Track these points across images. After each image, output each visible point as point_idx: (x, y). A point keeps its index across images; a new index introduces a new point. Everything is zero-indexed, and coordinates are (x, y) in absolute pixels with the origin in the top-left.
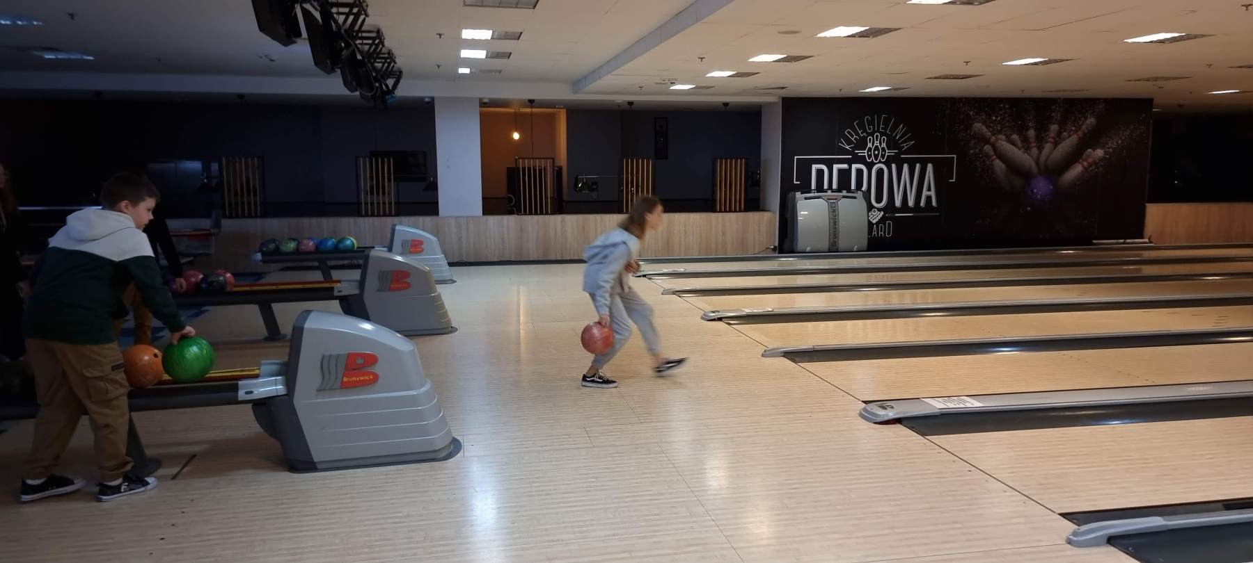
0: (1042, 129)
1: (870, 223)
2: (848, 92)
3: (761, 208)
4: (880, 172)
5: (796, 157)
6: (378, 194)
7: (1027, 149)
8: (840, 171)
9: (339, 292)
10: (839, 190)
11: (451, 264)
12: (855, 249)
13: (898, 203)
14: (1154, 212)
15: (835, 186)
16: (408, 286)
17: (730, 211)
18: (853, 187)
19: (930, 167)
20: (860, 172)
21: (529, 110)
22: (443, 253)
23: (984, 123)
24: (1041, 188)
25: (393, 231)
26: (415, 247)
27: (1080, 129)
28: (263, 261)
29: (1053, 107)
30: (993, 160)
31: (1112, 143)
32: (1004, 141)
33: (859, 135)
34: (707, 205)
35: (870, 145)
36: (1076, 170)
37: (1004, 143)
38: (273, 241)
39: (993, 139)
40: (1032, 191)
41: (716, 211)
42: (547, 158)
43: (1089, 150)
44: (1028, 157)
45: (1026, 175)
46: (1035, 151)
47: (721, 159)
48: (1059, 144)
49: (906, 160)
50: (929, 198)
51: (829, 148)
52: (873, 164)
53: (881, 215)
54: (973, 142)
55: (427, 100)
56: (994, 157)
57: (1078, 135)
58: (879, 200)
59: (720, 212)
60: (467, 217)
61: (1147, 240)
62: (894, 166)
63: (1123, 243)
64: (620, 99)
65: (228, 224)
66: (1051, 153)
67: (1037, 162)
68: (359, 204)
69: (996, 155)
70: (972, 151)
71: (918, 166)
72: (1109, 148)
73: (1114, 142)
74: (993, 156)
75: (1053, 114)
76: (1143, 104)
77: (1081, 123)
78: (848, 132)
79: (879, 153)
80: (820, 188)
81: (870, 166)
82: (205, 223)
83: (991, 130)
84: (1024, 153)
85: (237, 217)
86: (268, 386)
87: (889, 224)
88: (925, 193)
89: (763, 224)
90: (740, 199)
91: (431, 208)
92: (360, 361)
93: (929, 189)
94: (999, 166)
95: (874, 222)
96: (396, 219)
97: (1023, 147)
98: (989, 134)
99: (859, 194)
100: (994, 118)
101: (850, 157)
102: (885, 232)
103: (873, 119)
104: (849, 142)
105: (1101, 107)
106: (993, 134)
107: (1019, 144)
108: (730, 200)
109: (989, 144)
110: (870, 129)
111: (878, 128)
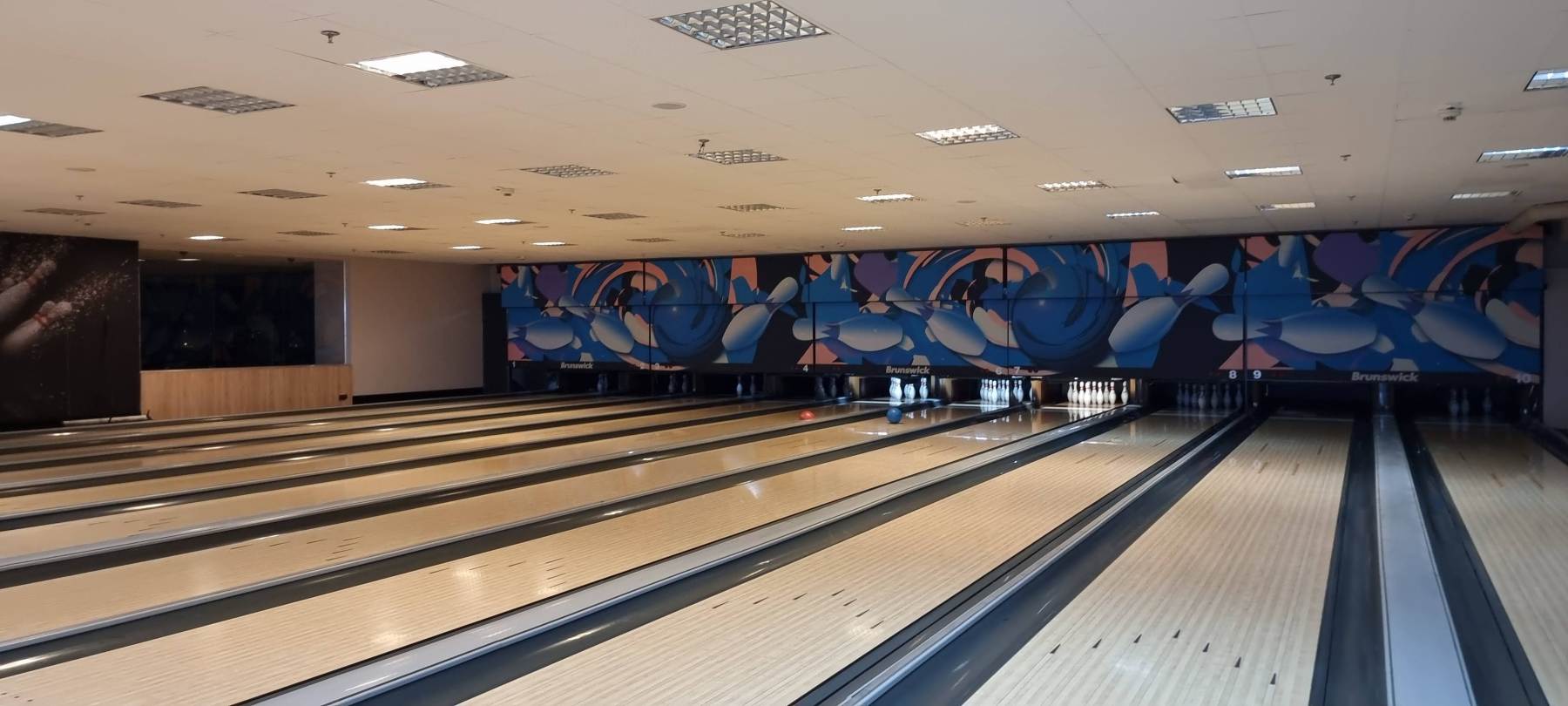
14: (152, 382)
27: (31, 275)
31: (83, 294)
36: (31, 329)
43: (49, 303)
57: (29, 282)
61: (144, 416)
63: (109, 422)
72: (79, 300)
73: (86, 294)
76: (127, 247)
77: (32, 266)
105: (61, 246)
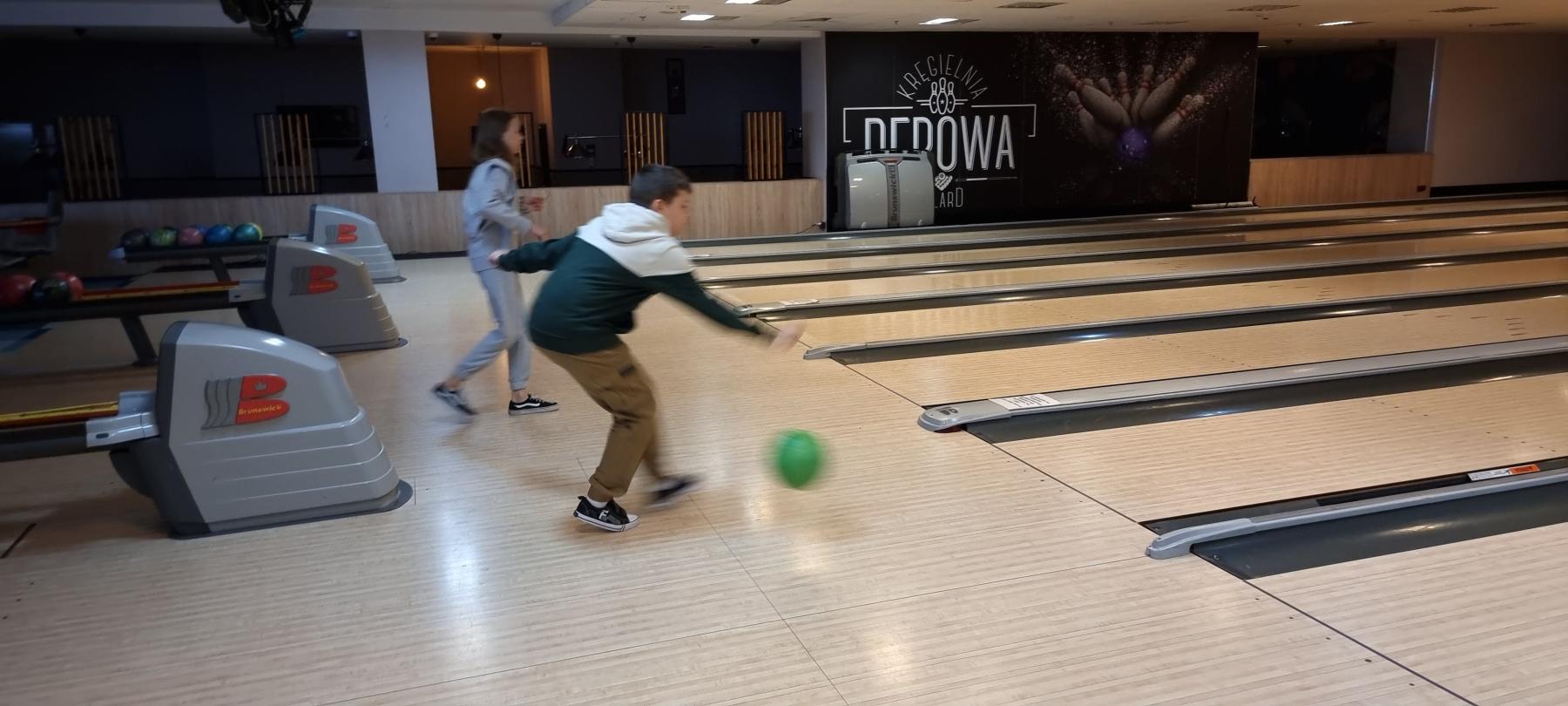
0: (1134, 70)
1: (937, 191)
2: (905, 25)
3: (805, 175)
4: (947, 126)
5: (845, 109)
6: (290, 164)
7: (1118, 95)
8: (899, 125)
9: (237, 297)
10: (899, 150)
11: (397, 257)
12: (920, 222)
13: (969, 165)
14: (1260, 169)
15: (893, 145)
16: (335, 286)
17: (766, 179)
18: (916, 145)
19: (1006, 119)
20: (923, 127)
21: (494, 49)
22: (385, 242)
23: (1068, 64)
24: (1134, 142)
25: (313, 213)
26: (345, 234)
27: (1177, 71)
28: (129, 259)
29: (1147, 43)
30: (1078, 111)
31: (1213, 87)
32: (1090, 85)
33: (921, 82)
34: (737, 172)
35: (934, 93)
36: (1174, 120)
37: (1090, 88)
38: (140, 231)
39: (1079, 83)
40: (1124, 147)
41: (749, 180)
42: (523, 113)
43: (1188, 96)
44: (1119, 105)
45: (1117, 128)
46: (1126, 98)
47: (752, 112)
48: (1154, 88)
49: (978, 112)
50: (1005, 158)
51: (884, 96)
52: (938, 117)
53: (950, 181)
54: (1055, 88)
55: (351, 34)
56: (1081, 106)
57: (1175, 78)
58: (947, 161)
59: (754, 180)
60: (418, 193)
61: (1251, 203)
62: (963, 119)
63: (1226, 207)
64: (617, 33)
65: (72, 210)
66: (1145, 100)
67: (1129, 111)
68: (264, 179)
69: (1082, 103)
70: (1054, 99)
71: (992, 118)
72: (1210, 93)
73: (1216, 87)
74: (1078, 104)
75: (1148, 52)
76: (1247, 39)
77: (1178, 62)
78: (908, 76)
79: (945, 103)
80: (876, 148)
81: (935, 119)
82: (39, 209)
83: (1076, 72)
84: (1114, 100)
85: (86, 199)
86: (131, 425)
87: (959, 191)
88: (1001, 152)
89: (808, 194)
90: (778, 165)
91: (364, 181)
92: (261, 387)
93: (1005, 148)
94: (1086, 116)
95: (942, 189)
96: (318, 198)
97: (1113, 93)
98: (1074, 77)
99: (923, 155)
100: (1079, 58)
101: (911, 108)
102: (954, 202)
103: (937, 59)
104: (910, 89)
105: (1200, 42)
106: (1079, 78)
107: (1109, 90)
108: (765, 165)
109: (1075, 90)
110: (934, 72)
111: (944, 71)
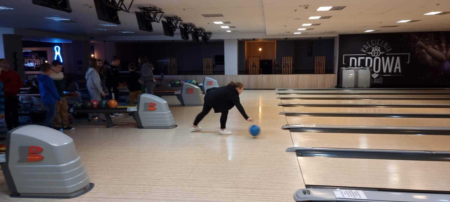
0: (448, 43)
3: (332, 73)
4: (377, 60)
5: (344, 55)
8: (361, 60)
10: (360, 67)
12: (365, 87)
13: (385, 71)
15: (359, 65)
16: (193, 92)
17: (320, 74)
18: (366, 65)
19: (398, 58)
20: (369, 60)
23: (422, 41)
24: (448, 65)
26: (210, 83)
28: (171, 86)
30: (426, 55)
32: (431, 48)
33: (369, 47)
34: (312, 72)
35: (373, 50)
39: (426, 47)
40: (444, 67)
41: (314, 74)
42: (258, 57)
44: (442, 54)
45: (441, 61)
46: (445, 52)
47: (317, 56)
49: (388, 56)
50: (398, 69)
51: (357, 52)
52: (374, 57)
53: (377, 75)
54: (417, 49)
55: (223, 40)
58: (377, 69)
60: (233, 75)
62: (383, 58)
64: (283, 37)
68: (203, 71)
70: (417, 52)
71: (393, 58)
74: (426, 53)
78: (365, 46)
79: (377, 53)
80: (353, 66)
81: (373, 58)
83: (425, 44)
84: (440, 52)
85: (171, 75)
86: (133, 109)
87: (381, 79)
88: (396, 67)
89: (331, 78)
90: (323, 70)
93: (398, 66)
95: (375, 78)
97: (440, 50)
99: (369, 68)
100: (427, 39)
101: (365, 55)
102: (379, 82)
103: (375, 41)
104: (365, 49)
106: (426, 45)
107: (438, 49)
108: (320, 70)
109: (424, 49)
110: (373, 45)
111: (377, 44)
